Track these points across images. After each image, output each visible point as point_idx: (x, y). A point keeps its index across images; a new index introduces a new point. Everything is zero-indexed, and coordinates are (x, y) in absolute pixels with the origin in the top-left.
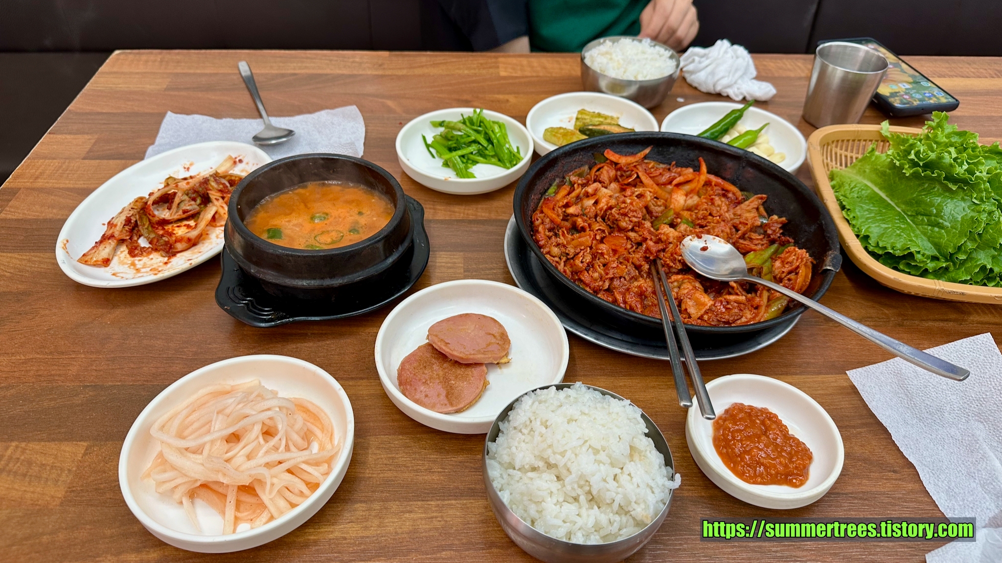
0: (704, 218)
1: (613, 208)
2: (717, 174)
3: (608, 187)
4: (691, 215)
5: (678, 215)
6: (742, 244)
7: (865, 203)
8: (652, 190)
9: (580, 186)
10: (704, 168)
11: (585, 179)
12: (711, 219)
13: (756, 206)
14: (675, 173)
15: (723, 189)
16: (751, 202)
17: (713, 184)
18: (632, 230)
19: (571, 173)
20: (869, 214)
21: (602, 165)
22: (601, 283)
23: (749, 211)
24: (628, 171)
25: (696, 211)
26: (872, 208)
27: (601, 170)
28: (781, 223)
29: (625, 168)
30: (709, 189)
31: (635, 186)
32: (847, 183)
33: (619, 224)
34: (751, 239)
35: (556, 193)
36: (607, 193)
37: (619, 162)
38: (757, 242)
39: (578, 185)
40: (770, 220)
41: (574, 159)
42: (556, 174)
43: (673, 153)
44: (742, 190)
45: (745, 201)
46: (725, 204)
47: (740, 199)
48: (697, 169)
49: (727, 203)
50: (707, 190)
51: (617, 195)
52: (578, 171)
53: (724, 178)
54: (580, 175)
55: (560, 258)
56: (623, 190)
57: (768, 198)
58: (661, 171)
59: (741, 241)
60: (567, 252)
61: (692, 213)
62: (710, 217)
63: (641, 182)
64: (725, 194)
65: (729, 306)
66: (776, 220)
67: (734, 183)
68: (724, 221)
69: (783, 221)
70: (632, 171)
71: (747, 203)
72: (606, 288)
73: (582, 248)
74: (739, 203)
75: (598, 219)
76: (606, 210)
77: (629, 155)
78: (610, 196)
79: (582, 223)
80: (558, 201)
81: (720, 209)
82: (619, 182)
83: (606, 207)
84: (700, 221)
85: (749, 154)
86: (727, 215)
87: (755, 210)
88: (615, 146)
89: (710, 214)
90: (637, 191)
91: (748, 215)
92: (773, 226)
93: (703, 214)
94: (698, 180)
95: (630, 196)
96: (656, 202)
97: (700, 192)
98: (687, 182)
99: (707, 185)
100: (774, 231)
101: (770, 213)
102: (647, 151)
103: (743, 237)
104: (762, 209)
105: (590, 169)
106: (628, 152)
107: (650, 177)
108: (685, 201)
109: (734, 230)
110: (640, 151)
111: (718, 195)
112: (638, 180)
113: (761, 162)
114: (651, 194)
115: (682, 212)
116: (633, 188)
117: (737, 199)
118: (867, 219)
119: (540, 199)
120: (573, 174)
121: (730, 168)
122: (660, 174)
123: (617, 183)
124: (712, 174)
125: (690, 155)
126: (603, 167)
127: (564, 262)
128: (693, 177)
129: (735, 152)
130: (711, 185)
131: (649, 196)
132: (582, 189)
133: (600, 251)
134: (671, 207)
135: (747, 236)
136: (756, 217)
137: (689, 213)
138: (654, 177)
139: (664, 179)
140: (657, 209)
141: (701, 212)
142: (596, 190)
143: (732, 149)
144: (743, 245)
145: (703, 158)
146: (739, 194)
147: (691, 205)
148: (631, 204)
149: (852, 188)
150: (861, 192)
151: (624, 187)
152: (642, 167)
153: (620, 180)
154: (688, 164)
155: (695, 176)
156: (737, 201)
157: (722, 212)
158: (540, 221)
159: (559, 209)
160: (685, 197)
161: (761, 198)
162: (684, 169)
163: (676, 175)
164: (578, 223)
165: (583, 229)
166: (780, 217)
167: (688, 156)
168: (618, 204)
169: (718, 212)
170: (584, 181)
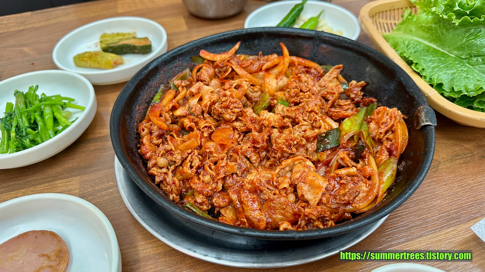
0: (297, 95)
1: (216, 103)
2: (297, 55)
3: (210, 84)
4: (284, 95)
5: (273, 97)
6: (334, 112)
7: (426, 56)
8: (246, 79)
9: (185, 88)
10: (286, 51)
11: (188, 81)
12: (302, 95)
13: (336, 76)
14: (263, 60)
15: (305, 67)
16: (331, 74)
17: (296, 64)
18: (237, 120)
19: (175, 78)
20: (433, 64)
21: (201, 65)
22: (214, 185)
23: (331, 81)
24: (223, 67)
25: (288, 90)
26: (433, 59)
27: (201, 71)
28: (361, 86)
29: (221, 65)
30: (294, 69)
31: (233, 79)
32: (401, 42)
33: (224, 117)
34: (340, 106)
35: (161, 99)
36: (209, 90)
37: (215, 60)
38: (346, 108)
39: (183, 87)
40: (350, 85)
41: (175, 65)
42: (160, 81)
43: (258, 44)
44: (321, 64)
45: (326, 73)
46: (311, 79)
47: (322, 72)
48: (280, 54)
49: (312, 78)
50: (292, 70)
51: (218, 90)
52: (180, 75)
53: (304, 58)
54: (183, 78)
55: (168, 169)
56: (223, 84)
57: (344, 67)
58: (251, 61)
59: (333, 110)
60: (174, 159)
61: (285, 93)
62: (301, 94)
63: (237, 74)
64: (308, 70)
65: (342, 181)
66: (356, 84)
67: (312, 60)
68: (313, 94)
69: (362, 84)
70: (227, 66)
71: (327, 74)
72: (220, 190)
73: (189, 151)
74: (322, 76)
75: (204, 115)
76: (210, 106)
77: (223, 53)
78: (212, 92)
79: (189, 123)
80: (164, 106)
81: (308, 85)
82: (218, 77)
83: (209, 103)
84: (293, 99)
85: (320, 34)
86: (314, 88)
87: (336, 80)
88: (209, 48)
89: (301, 91)
90: (234, 83)
91: (331, 85)
92: (354, 90)
93: (294, 92)
94: (284, 63)
95: (229, 88)
96: (253, 90)
97: (287, 73)
98: (275, 66)
99: (291, 66)
100: (356, 94)
101: (348, 79)
102: (237, 46)
103: (333, 106)
104: (340, 77)
105: (191, 71)
106: (221, 51)
107: (243, 68)
108: (277, 83)
109: (324, 101)
110: (231, 48)
111: (303, 72)
112: (234, 73)
113: (331, 38)
114: (247, 83)
115: (276, 94)
116: (231, 81)
117: (319, 73)
118: (433, 68)
119: (147, 109)
120: (177, 78)
121: (307, 48)
122: (251, 63)
123: (217, 79)
124: (294, 55)
125: (272, 44)
126: (201, 68)
127: (172, 172)
128: (279, 61)
129: (308, 34)
130: (295, 65)
131: (245, 85)
132: (187, 90)
133: (208, 151)
134: (266, 91)
135: (336, 104)
136: (338, 85)
137: (282, 92)
138: (246, 67)
139: (255, 67)
140: (255, 95)
141: (293, 91)
142: (199, 89)
143: (305, 32)
144: (336, 113)
145: (283, 43)
146: (320, 69)
147: (282, 85)
148: (231, 96)
149: (407, 46)
150: (416, 47)
151: (223, 81)
152: (235, 61)
153: (220, 76)
154: (271, 52)
155: (280, 60)
156: (319, 75)
157: (310, 86)
158: (146, 130)
159: (167, 114)
160: (276, 80)
161: (339, 68)
162: (270, 56)
163: (264, 62)
164: (185, 124)
165: (191, 129)
166: (358, 81)
167: (271, 45)
168: (220, 98)
169: (307, 87)
170: (188, 83)
